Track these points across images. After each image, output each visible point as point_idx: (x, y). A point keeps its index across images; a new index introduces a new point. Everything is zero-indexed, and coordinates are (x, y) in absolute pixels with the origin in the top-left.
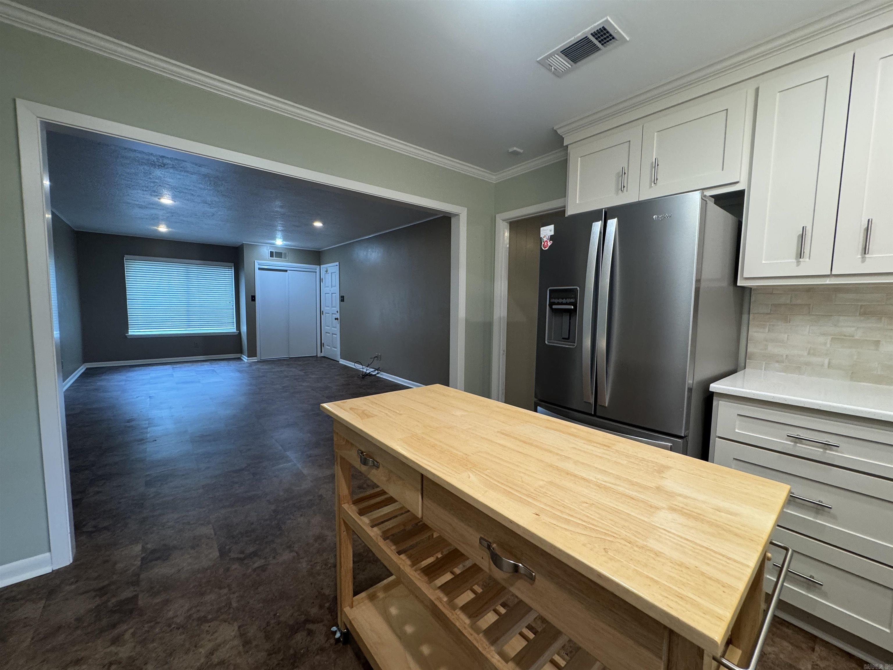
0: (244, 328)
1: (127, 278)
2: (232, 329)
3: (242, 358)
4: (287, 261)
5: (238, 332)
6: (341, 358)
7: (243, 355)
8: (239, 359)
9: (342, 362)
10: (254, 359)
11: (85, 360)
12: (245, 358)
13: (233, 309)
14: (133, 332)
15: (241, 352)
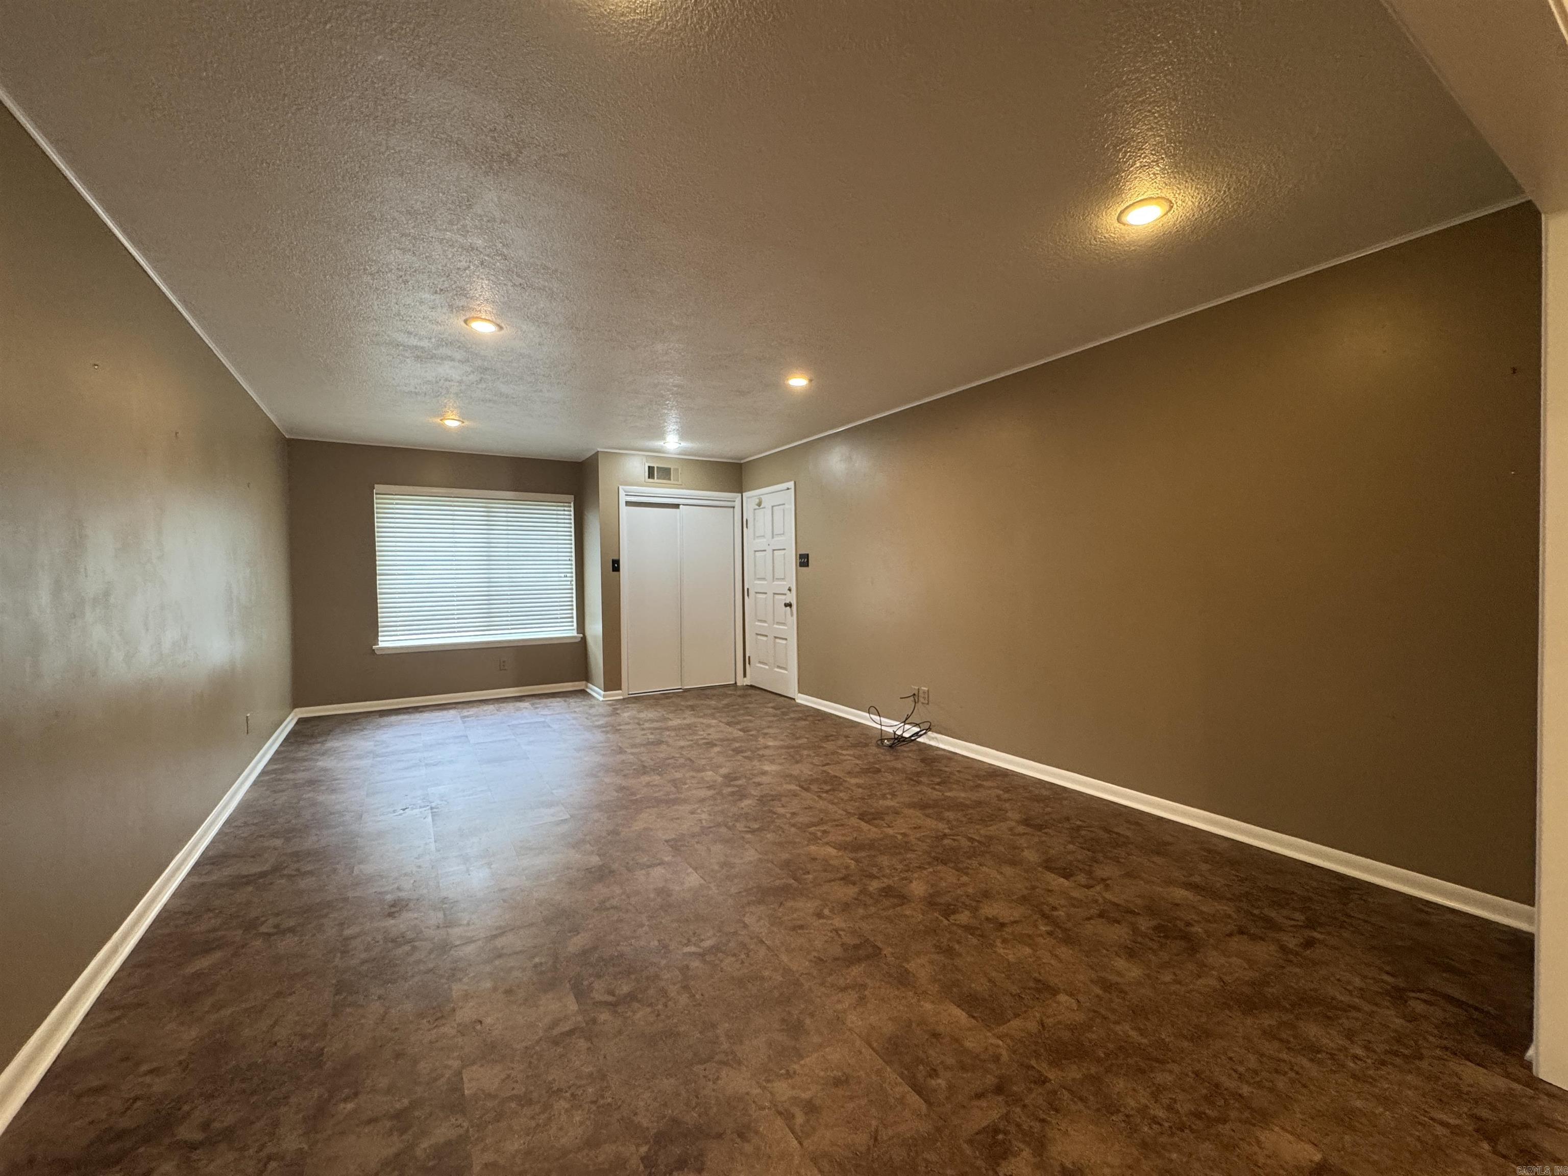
0: (595, 628)
1: (378, 532)
2: (566, 631)
3: (588, 690)
4: (680, 487)
5: (581, 635)
6: (799, 692)
7: (590, 685)
8: (583, 693)
9: (803, 700)
10: (617, 695)
11: (297, 700)
12: (597, 692)
13: (572, 589)
14: (387, 641)
15: (586, 676)
